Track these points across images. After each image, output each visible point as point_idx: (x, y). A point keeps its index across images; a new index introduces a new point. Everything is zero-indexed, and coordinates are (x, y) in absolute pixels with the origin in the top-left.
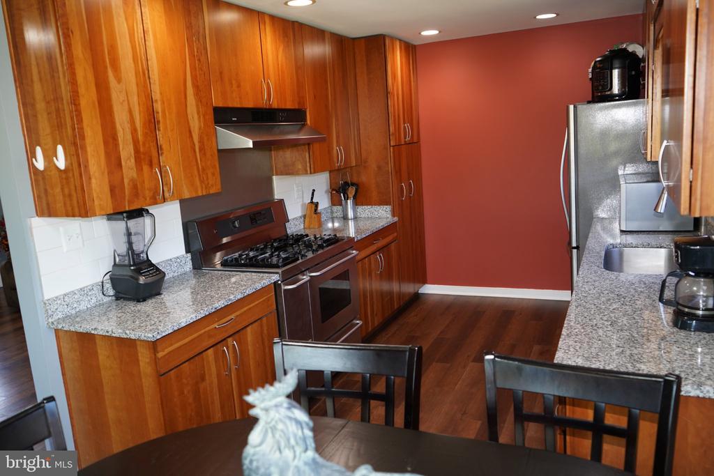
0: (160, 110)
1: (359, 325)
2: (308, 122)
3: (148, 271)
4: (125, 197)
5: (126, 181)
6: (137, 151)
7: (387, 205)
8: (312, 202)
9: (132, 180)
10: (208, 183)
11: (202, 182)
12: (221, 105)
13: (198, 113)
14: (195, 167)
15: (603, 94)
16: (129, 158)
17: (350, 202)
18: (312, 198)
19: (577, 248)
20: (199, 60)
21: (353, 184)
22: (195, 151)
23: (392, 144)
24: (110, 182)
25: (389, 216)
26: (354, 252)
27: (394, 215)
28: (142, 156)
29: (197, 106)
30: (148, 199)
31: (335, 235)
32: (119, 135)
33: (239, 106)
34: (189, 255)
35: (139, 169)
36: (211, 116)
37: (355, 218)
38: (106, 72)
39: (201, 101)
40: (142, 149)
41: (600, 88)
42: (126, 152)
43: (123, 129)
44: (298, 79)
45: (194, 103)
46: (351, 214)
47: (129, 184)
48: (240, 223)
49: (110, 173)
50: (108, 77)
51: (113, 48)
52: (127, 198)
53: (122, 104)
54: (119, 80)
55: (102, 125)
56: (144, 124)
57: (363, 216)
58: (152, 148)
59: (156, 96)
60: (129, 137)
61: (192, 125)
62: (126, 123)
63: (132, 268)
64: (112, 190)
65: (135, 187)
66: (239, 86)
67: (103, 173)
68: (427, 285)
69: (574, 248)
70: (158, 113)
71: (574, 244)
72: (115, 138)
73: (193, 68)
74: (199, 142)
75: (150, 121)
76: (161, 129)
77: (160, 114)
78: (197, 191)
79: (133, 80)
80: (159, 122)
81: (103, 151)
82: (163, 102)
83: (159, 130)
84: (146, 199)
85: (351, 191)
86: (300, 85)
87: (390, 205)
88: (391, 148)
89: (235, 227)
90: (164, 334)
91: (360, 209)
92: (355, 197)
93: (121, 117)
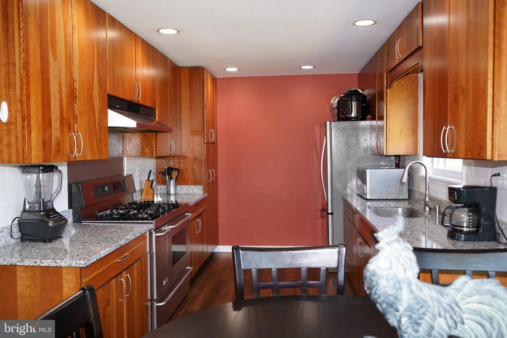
0: (77, 89)
1: (190, 271)
2: (157, 119)
3: (54, 217)
4: (51, 151)
5: (53, 138)
6: (62, 117)
7: (200, 185)
8: (148, 180)
9: (57, 138)
10: (102, 151)
11: (98, 149)
12: (112, 94)
13: (99, 96)
14: (95, 137)
15: (346, 116)
16: (56, 121)
17: (172, 182)
18: (149, 177)
19: (332, 214)
20: (102, 57)
21: (175, 169)
22: (96, 125)
23: (205, 142)
24: (43, 137)
25: (201, 192)
26: (189, 214)
27: (204, 193)
28: (65, 121)
29: (99, 90)
30: (66, 156)
31: (176, 201)
32: (51, 101)
33: (121, 97)
34: (71, 210)
35: (62, 131)
36: (106, 101)
37: (176, 194)
38: (48, 51)
39: (101, 88)
40: (65, 116)
41: (345, 112)
42: (55, 115)
43: (55, 97)
44: (153, 87)
45: (97, 88)
46: (172, 191)
47: (55, 142)
48: (108, 189)
49: (44, 130)
50: (48, 55)
51: (53, 33)
52: (53, 152)
53: (55, 77)
54: (55, 60)
55: (42, 91)
56: (68, 96)
57: (181, 193)
58: (71, 116)
59: (76, 77)
60: (58, 104)
61: (95, 104)
62: (57, 93)
63: (42, 213)
64: (44, 143)
65: (58, 144)
66: (122, 83)
67: (39, 129)
68: (218, 246)
69: (330, 214)
70: (76, 90)
71: (330, 211)
72: (49, 103)
73: (98, 63)
74: (99, 118)
75: (71, 95)
76: (77, 103)
77: (77, 91)
78: (95, 157)
79: (63, 60)
80: (76, 97)
81: (41, 111)
82: (80, 83)
83: (76, 103)
84: (64, 156)
85: (175, 174)
86: (154, 92)
87: (202, 185)
88: (205, 144)
89: (105, 191)
90: (91, 262)
91: (179, 187)
92: (176, 178)
93: (54, 88)
